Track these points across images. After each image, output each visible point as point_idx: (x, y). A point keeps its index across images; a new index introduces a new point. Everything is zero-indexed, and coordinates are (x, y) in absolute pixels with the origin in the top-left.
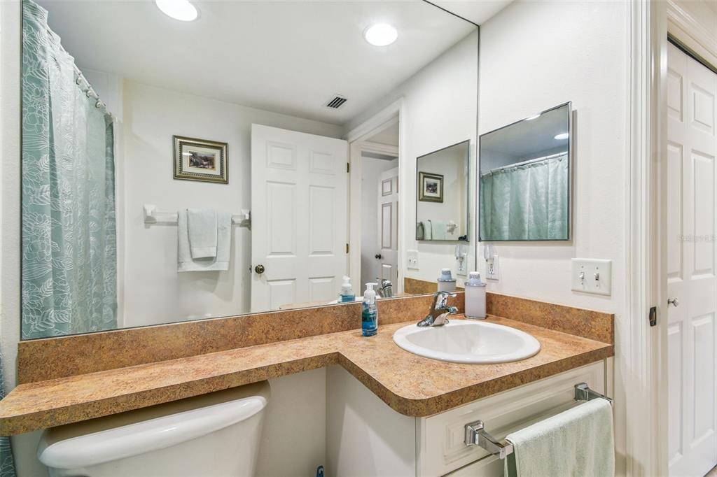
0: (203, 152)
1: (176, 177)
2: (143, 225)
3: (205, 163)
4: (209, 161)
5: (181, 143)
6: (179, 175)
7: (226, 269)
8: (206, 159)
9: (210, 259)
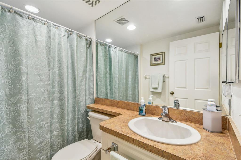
0: (157, 57)
1: (151, 66)
2: (144, 79)
3: (158, 60)
4: (159, 59)
5: (152, 56)
6: (152, 65)
7: (161, 92)
8: (158, 58)
9: (156, 88)
